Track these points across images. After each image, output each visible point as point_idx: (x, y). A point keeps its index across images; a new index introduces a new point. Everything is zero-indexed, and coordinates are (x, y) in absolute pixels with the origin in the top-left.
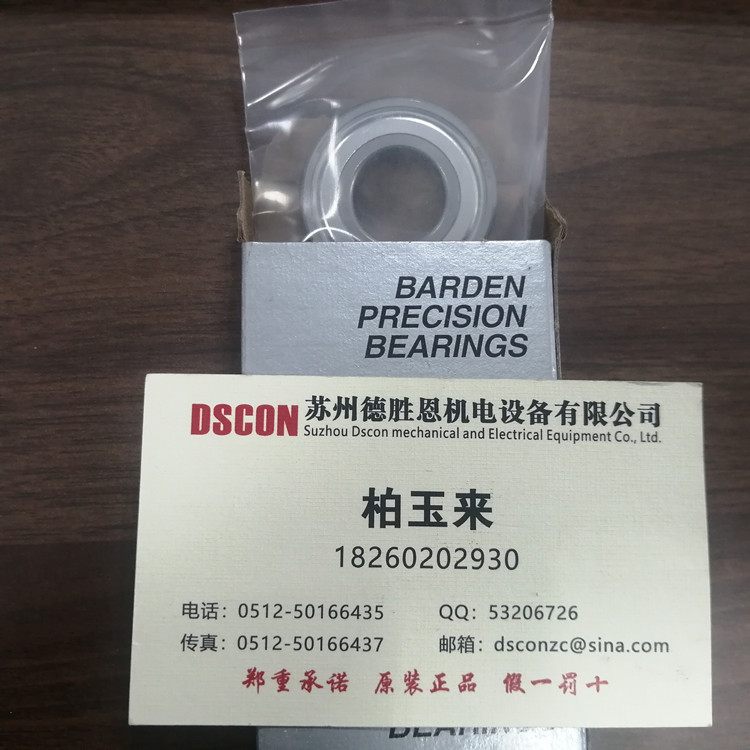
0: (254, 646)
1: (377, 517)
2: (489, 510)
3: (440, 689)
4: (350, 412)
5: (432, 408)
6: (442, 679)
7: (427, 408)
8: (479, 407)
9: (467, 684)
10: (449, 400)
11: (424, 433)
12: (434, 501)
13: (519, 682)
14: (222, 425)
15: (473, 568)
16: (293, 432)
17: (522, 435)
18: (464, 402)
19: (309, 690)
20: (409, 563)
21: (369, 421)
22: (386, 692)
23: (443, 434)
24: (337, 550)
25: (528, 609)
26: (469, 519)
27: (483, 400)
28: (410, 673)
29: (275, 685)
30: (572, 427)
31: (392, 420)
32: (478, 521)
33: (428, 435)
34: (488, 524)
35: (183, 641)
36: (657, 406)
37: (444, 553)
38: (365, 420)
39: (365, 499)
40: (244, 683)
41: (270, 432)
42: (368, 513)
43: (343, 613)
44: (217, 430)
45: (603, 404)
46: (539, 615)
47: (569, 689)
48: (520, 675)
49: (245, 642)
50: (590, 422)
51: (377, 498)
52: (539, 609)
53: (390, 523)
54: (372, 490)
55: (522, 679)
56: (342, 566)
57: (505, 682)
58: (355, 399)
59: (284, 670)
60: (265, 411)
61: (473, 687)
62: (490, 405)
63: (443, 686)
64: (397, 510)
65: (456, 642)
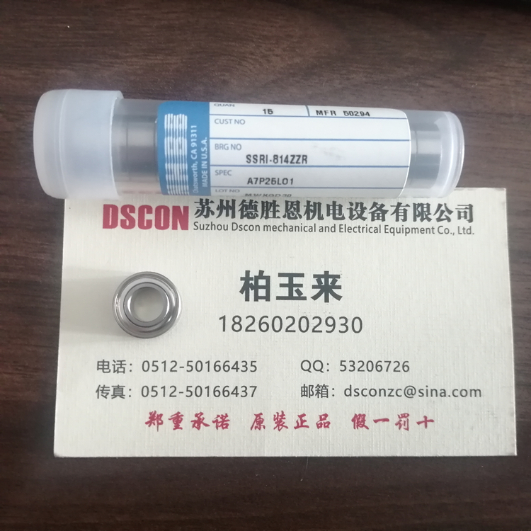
0: (154, 394)
1: (252, 293)
2: (339, 287)
3: (302, 426)
4: (230, 212)
5: (294, 208)
6: (303, 418)
7: (291, 208)
8: (331, 208)
9: (323, 422)
10: (308, 202)
11: (289, 228)
12: (296, 280)
13: (364, 421)
14: (128, 222)
15: (327, 332)
16: (185, 227)
17: (365, 229)
18: (320, 204)
19: (199, 428)
20: (277, 328)
21: (245, 219)
22: (260, 429)
23: (303, 229)
24: (220, 319)
25: (370, 364)
26: (323, 294)
27: (334, 203)
28: (278, 413)
29: (171, 424)
30: (404, 223)
31: (263, 218)
32: (330, 296)
33: (291, 230)
34: (338, 298)
35: (98, 391)
36: (471, 206)
37: (304, 320)
38: (242, 217)
39: (242, 279)
40: (146, 423)
41: (166, 227)
42: (245, 290)
43: (226, 367)
44: (124, 226)
45: (428, 205)
46: (379, 368)
47: (403, 427)
48: (364, 415)
49: (147, 391)
50: (418, 219)
51: (252, 279)
52: (379, 364)
53: (262, 298)
54: (248, 272)
55: (366, 418)
56: (224, 330)
57: (353, 420)
58: (234, 201)
59: (179, 413)
60: (162, 210)
61: (327, 425)
62: (340, 206)
63: (304, 424)
64: (267, 287)
65: (314, 389)
